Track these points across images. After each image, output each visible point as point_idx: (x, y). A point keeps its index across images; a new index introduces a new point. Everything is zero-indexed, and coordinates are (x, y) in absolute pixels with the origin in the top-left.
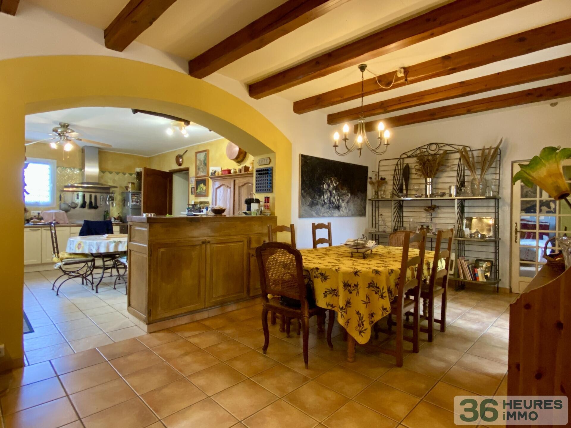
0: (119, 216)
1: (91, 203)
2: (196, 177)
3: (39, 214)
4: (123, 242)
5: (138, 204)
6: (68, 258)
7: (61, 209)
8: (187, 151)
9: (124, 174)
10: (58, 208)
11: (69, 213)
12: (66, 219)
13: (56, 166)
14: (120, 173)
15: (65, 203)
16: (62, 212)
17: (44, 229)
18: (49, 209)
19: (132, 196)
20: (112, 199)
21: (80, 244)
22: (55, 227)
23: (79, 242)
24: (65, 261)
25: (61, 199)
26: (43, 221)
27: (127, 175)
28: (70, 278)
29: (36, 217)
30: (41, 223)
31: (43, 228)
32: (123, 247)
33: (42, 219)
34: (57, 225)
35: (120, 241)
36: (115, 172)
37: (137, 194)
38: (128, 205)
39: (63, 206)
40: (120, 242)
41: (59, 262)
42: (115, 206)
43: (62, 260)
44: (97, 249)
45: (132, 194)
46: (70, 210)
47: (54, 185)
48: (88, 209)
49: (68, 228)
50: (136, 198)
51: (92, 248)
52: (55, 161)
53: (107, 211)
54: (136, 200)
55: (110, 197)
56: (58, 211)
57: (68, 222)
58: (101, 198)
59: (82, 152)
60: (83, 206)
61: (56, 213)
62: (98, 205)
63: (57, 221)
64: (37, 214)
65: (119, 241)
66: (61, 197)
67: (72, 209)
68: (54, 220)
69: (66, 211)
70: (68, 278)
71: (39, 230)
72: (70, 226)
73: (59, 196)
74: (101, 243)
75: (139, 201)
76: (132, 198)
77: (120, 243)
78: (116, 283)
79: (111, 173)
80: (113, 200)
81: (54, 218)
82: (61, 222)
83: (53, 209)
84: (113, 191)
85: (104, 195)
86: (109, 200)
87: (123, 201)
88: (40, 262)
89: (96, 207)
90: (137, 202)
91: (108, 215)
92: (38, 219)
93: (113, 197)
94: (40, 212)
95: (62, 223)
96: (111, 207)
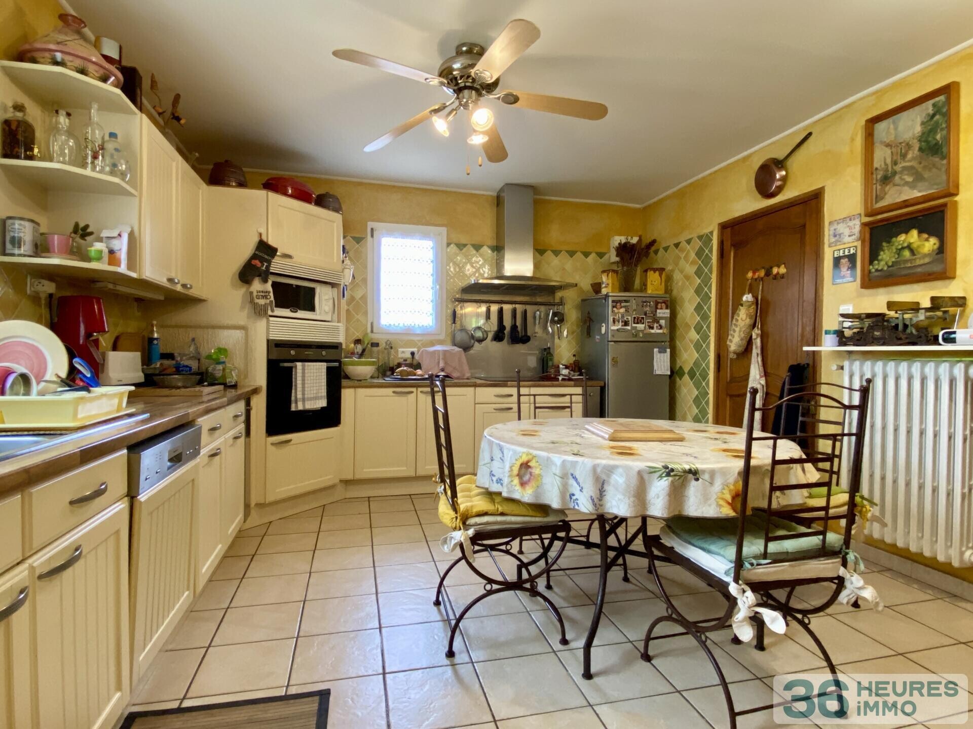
0: (575, 362)
1: (514, 327)
2: (867, 215)
3: (413, 354)
4: (706, 476)
5: (629, 328)
6: (486, 514)
7: (455, 344)
8: (810, 134)
9: (586, 254)
10: (449, 340)
11: (472, 352)
12: (466, 367)
13: (445, 241)
14: (576, 252)
15: (463, 329)
16: (457, 349)
17: (421, 392)
18: (432, 344)
19: (613, 307)
20: (560, 318)
21: (525, 466)
22: (444, 387)
23: (525, 458)
24: (476, 524)
25: (454, 322)
26: (419, 372)
27: (593, 256)
28: (490, 593)
29: (407, 362)
30: (415, 375)
31: (420, 389)
32: (706, 498)
33: (418, 366)
34: (448, 381)
35: (693, 467)
36: (567, 251)
37: (626, 301)
38: (603, 330)
39: (460, 336)
40: (690, 471)
41: (455, 529)
42: (567, 336)
43: (464, 520)
44: (595, 495)
45: (613, 301)
46: (473, 346)
47: (441, 287)
48: (508, 343)
49: (472, 389)
50: (622, 310)
51: (575, 489)
52: (444, 230)
53: (549, 348)
54: (623, 316)
55: (555, 314)
56: (448, 347)
57: (468, 375)
58: (535, 318)
59: (498, 205)
60: (499, 336)
61: (445, 352)
62: (529, 334)
63: (449, 370)
64: (409, 356)
65: (687, 467)
66: (454, 313)
67: (477, 344)
68: (443, 370)
69: (466, 348)
70: (483, 592)
71: (412, 392)
72: (475, 385)
73: (450, 312)
74: (610, 470)
75: (630, 318)
76: (613, 311)
77: (691, 476)
78: (652, 636)
79: (556, 253)
80: (561, 321)
81: (442, 365)
82: (455, 375)
83: (441, 342)
84: (561, 299)
85: (543, 308)
86: (553, 322)
87: (584, 322)
88: (412, 474)
89: (525, 339)
90: (626, 323)
91: (551, 360)
92: (410, 365)
93: (563, 315)
94: (415, 350)
95: (458, 378)
96: (557, 340)
